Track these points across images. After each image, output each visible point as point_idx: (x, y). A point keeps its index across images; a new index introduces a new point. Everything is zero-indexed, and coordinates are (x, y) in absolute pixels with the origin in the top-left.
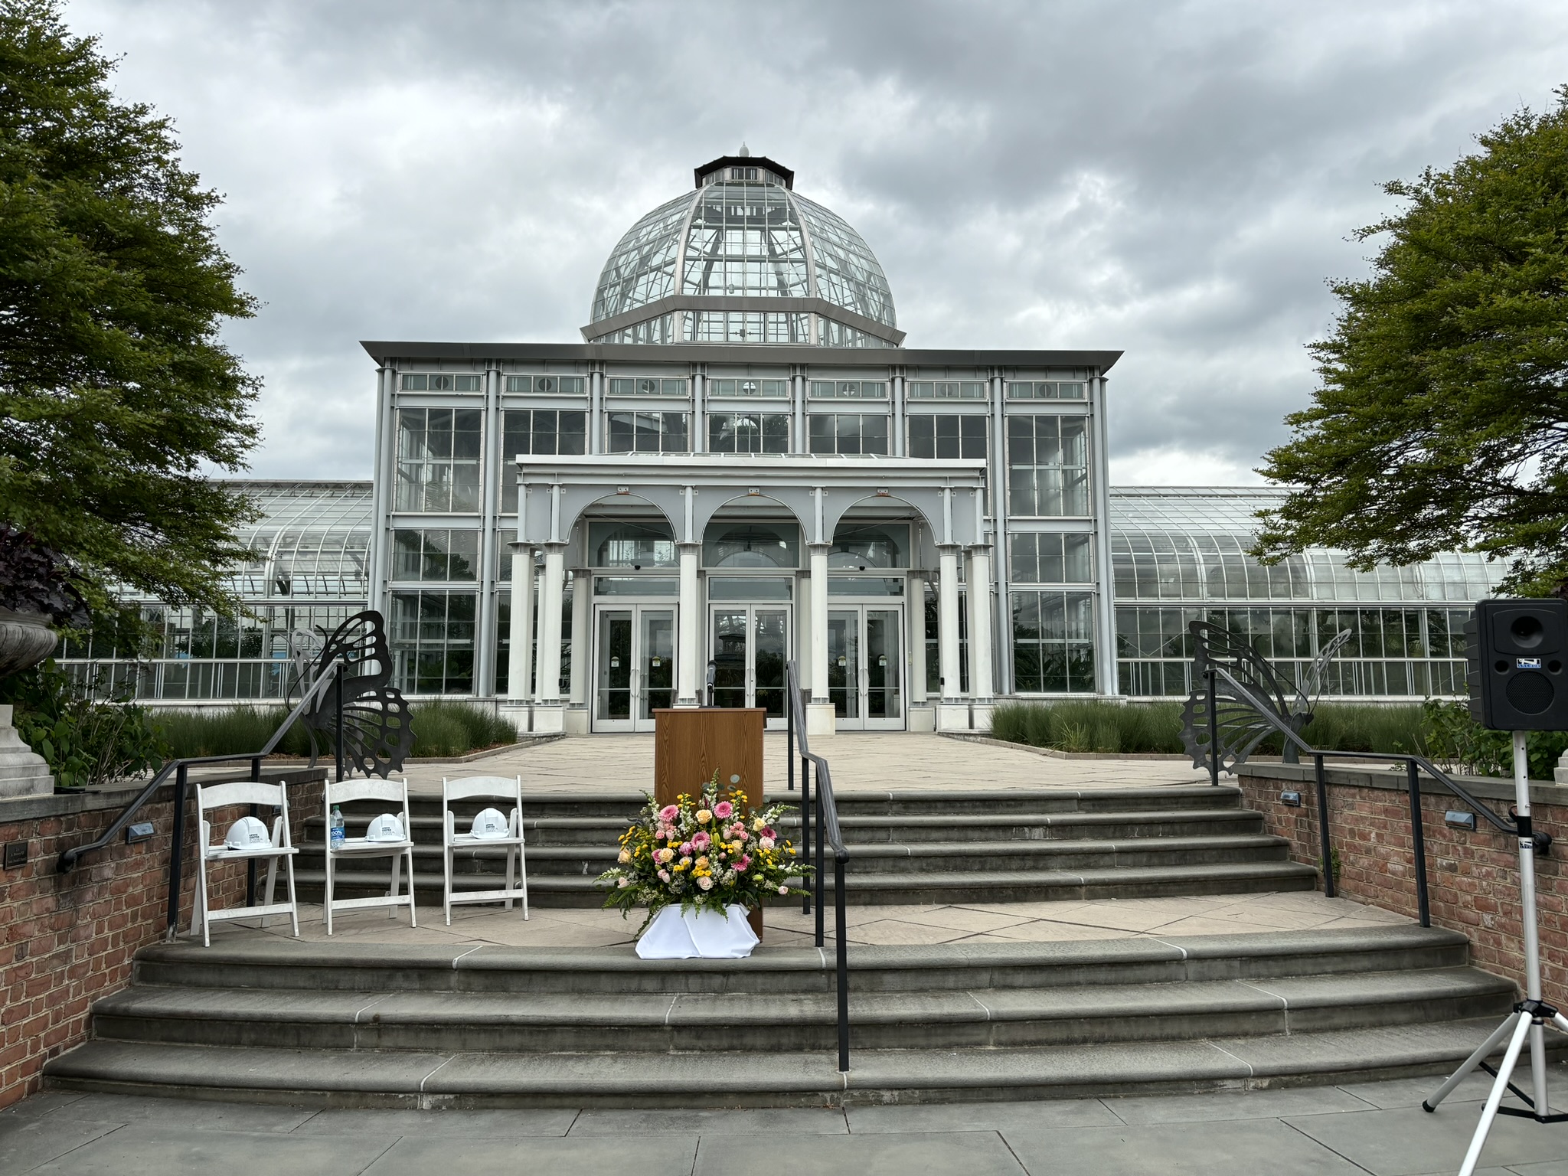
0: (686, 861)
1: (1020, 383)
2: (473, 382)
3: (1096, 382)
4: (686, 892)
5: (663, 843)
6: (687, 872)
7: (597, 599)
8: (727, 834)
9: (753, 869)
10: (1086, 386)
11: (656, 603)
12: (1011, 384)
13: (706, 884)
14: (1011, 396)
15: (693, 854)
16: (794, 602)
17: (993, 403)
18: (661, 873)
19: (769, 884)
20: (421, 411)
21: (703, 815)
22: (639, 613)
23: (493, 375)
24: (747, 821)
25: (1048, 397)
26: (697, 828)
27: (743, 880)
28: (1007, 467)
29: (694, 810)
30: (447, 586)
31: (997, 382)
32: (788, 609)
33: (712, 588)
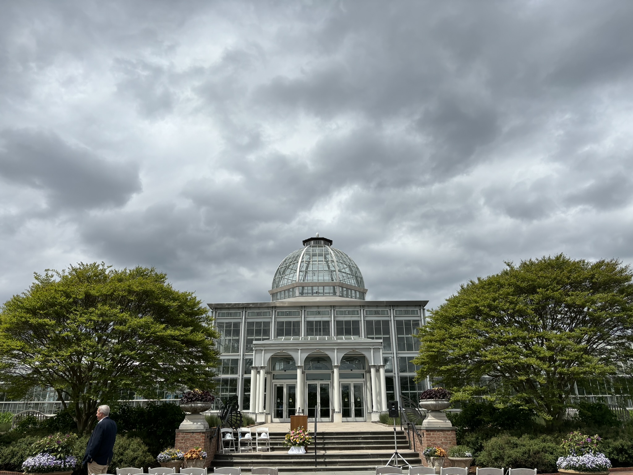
0: (295, 439)
1: (399, 310)
2: (238, 314)
3: (422, 310)
4: (295, 444)
5: (292, 436)
6: (295, 441)
7: (273, 381)
8: (301, 435)
9: (305, 441)
10: (419, 311)
11: (290, 382)
12: (396, 311)
13: (298, 442)
14: (396, 314)
15: (296, 438)
16: (331, 381)
17: (391, 316)
18: (292, 441)
19: (307, 442)
20: (223, 323)
21: (298, 432)
22: (286, 385)
23: (244, 312)
24: (304, 433)
25: (408, 314)
26: (296, 434)
27: (304, 442)
28: (396, 336)
29: (296, 431)
30: (229, 376)
31: (392, 310)
32: (330, 383)
33: (307, 377)
